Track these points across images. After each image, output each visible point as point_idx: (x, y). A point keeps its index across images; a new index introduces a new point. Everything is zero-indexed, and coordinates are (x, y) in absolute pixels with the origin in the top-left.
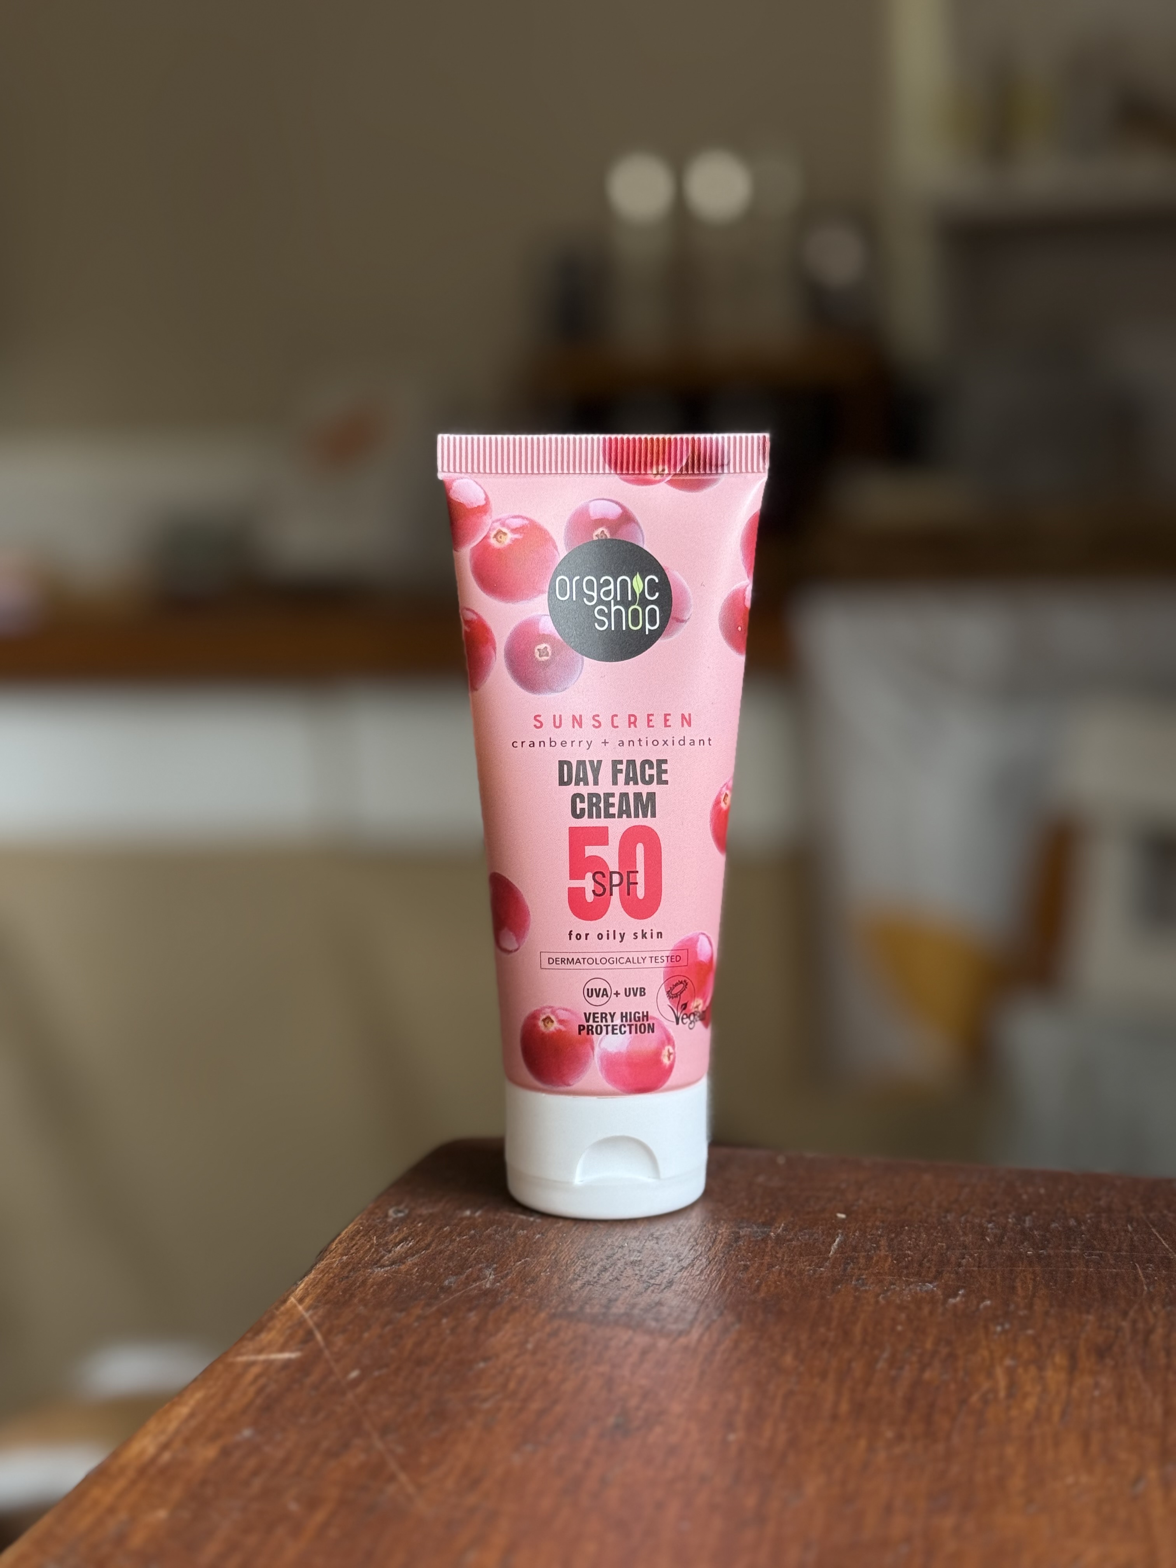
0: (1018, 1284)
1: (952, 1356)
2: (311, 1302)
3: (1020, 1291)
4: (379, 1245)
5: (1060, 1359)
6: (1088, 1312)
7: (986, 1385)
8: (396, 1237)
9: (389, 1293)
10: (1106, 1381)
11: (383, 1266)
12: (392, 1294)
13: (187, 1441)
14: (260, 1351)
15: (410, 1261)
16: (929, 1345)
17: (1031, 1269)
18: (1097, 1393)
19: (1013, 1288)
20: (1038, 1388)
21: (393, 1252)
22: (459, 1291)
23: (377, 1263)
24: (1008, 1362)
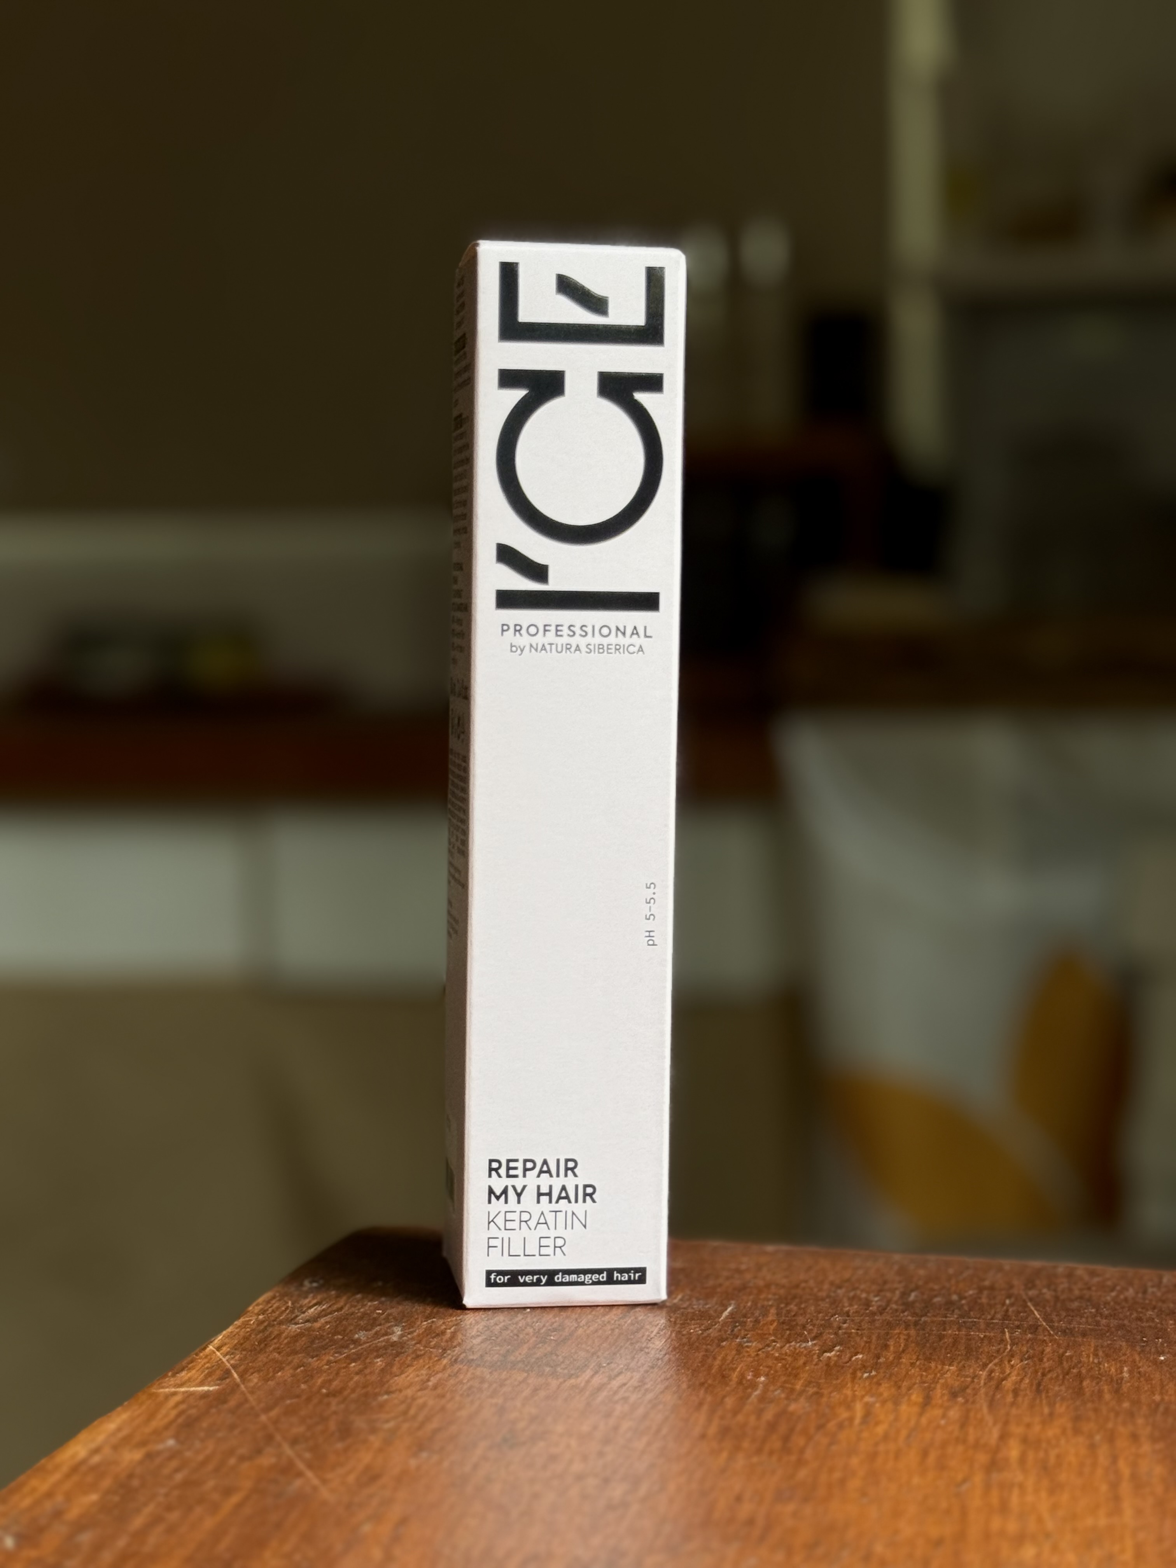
0: (891, 1343)
1: (819, 1394)
2: (229, 1349)
3: (892, 1348)
4: (294, 1308)
5: (916, 1396)
6: (950, 1365)
7: (844, 1414)
8: (310, 1302)
9: (303, 1343)
10: (954, 1413)
11: (296, 1324)
12: (305, 1344)
13: (115, 1448)
14: (182, 1385)
15: (323, 1320)
16: (798, 1387)
17: (905, 1332)
18: (943, 1422)
19: (886, 1347)
20: (891, 1417)
21: (306, 1313)
22: (368, 1343)
23: (292, 1321)
24: (867, 1399)
